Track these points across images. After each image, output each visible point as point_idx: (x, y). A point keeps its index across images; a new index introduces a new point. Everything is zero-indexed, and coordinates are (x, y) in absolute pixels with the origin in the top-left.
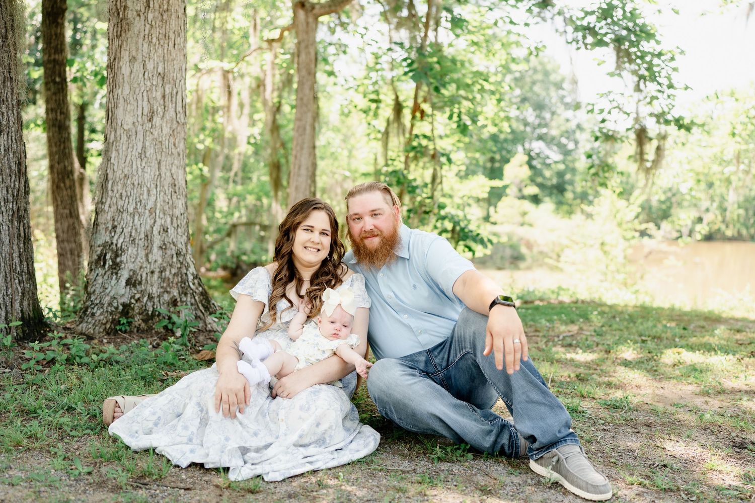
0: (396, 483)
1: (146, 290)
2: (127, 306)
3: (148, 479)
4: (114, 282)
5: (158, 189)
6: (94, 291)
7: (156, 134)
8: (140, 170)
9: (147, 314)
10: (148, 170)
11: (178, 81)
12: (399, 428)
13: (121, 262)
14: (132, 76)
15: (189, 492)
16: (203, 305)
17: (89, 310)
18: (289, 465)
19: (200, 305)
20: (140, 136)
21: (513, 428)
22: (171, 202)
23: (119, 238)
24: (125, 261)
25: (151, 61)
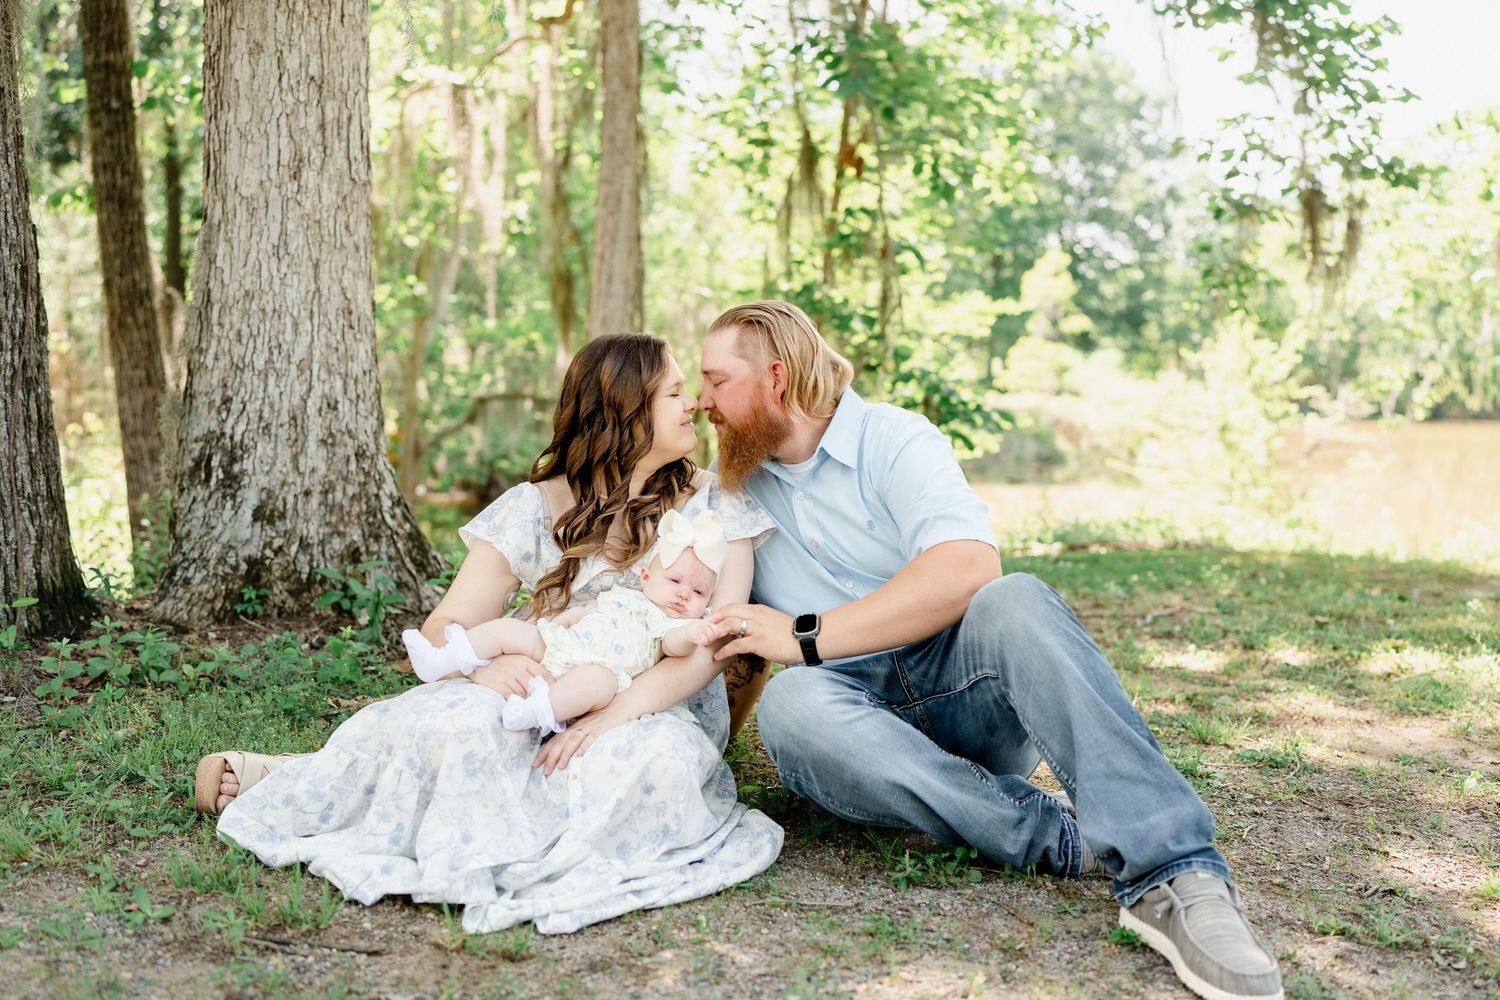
0: (819, 936)
1: (294, 529)
2: (256, 566)
3: (290, 932)
4: (228, 513)
5: (316, 321)
6: (188, 534)
7: (307, 204)
8: (277, 281)
9: (299, 579)
10: (293, 280)
11: (351, 93)
12: (824, 814)
13: (243, 472)
14: (256, 84)
15: (378, 959)
16: (413, 560)
17: (179, 573)
18: (592, 898)
19: (407, 560)
20: (275, 210)
21: (1067, 815)
22: (342, 348)
23: (237, 423)
24: (250, 472)
25: (295, 51)
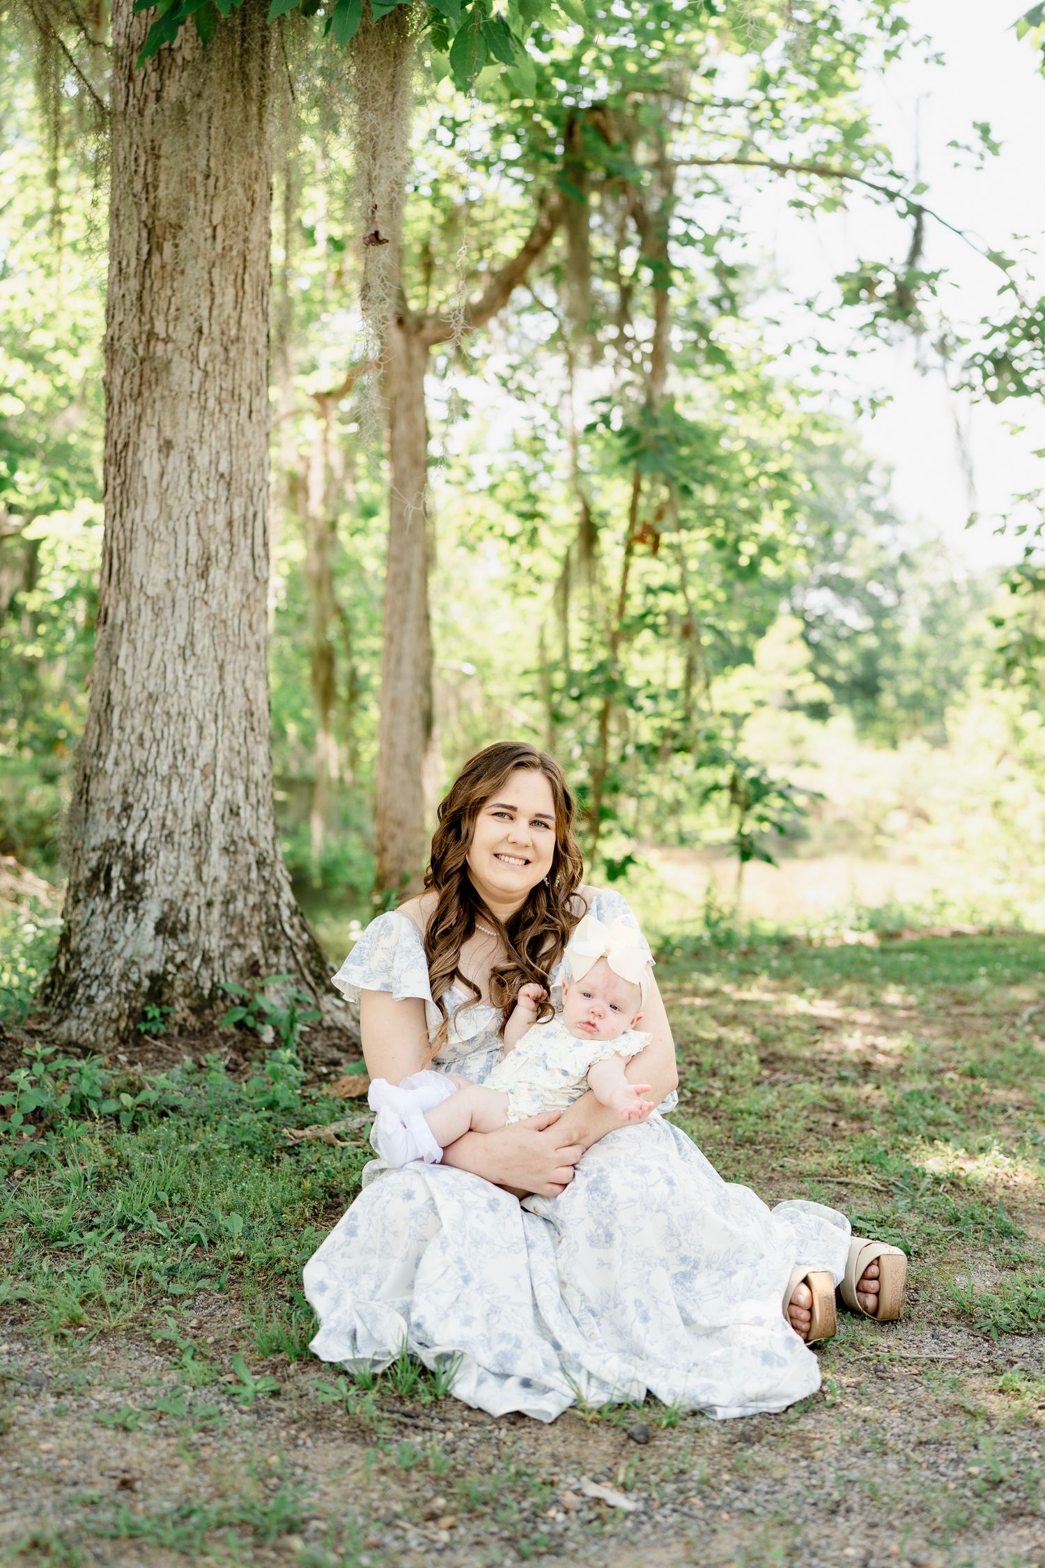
1: (196, 942)
2: (159, 982)
3: (410, 1405)
4: (130, 927)
5: (220, 724)
6: (88, 949)
7: (214, 603)
8: (182, 683)
9: (201, 996)
10: (198, 682)
11: (256, 490)
13: (145, 883)
14: (164, 484)
16: (312, 973)
17: (81, 991)
19: (306, 972)
20: (183, 609)
22: (244, 752)
23: (138, 830)
24: (152, 882)
25: (205, 448)
